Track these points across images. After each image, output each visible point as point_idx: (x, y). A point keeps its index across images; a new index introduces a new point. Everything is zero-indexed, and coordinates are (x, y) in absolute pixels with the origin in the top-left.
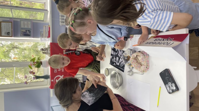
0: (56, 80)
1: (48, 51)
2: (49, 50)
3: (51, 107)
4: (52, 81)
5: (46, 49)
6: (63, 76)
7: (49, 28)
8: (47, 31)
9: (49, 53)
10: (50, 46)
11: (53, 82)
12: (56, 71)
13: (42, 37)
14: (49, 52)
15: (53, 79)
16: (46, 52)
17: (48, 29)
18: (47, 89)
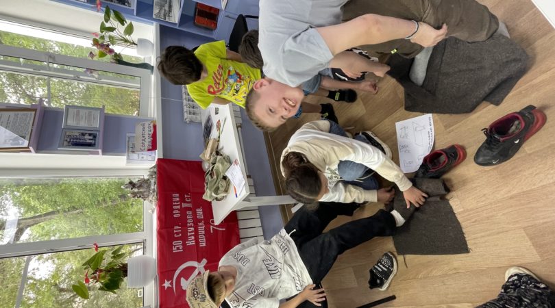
0: (183, 280)
1: (149, 186)
4: (167, 284)
6: (204, 261)
7: (155, 127)
8: (147, 136)
11: (170, 289)
12: (181, 247)
13: (133, 152)
15: (170, 278)
16: (145, 191)
17: (152, 128)
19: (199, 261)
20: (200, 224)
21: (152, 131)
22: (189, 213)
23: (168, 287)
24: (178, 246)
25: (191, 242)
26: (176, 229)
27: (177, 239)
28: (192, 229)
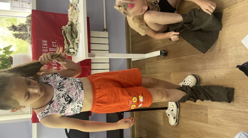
1: (26, 31)
2: (29, 29)
9: (30, 38)
10: (30, 18)
14: (29, 32)
16: (24, 34)
18: (26, 122)
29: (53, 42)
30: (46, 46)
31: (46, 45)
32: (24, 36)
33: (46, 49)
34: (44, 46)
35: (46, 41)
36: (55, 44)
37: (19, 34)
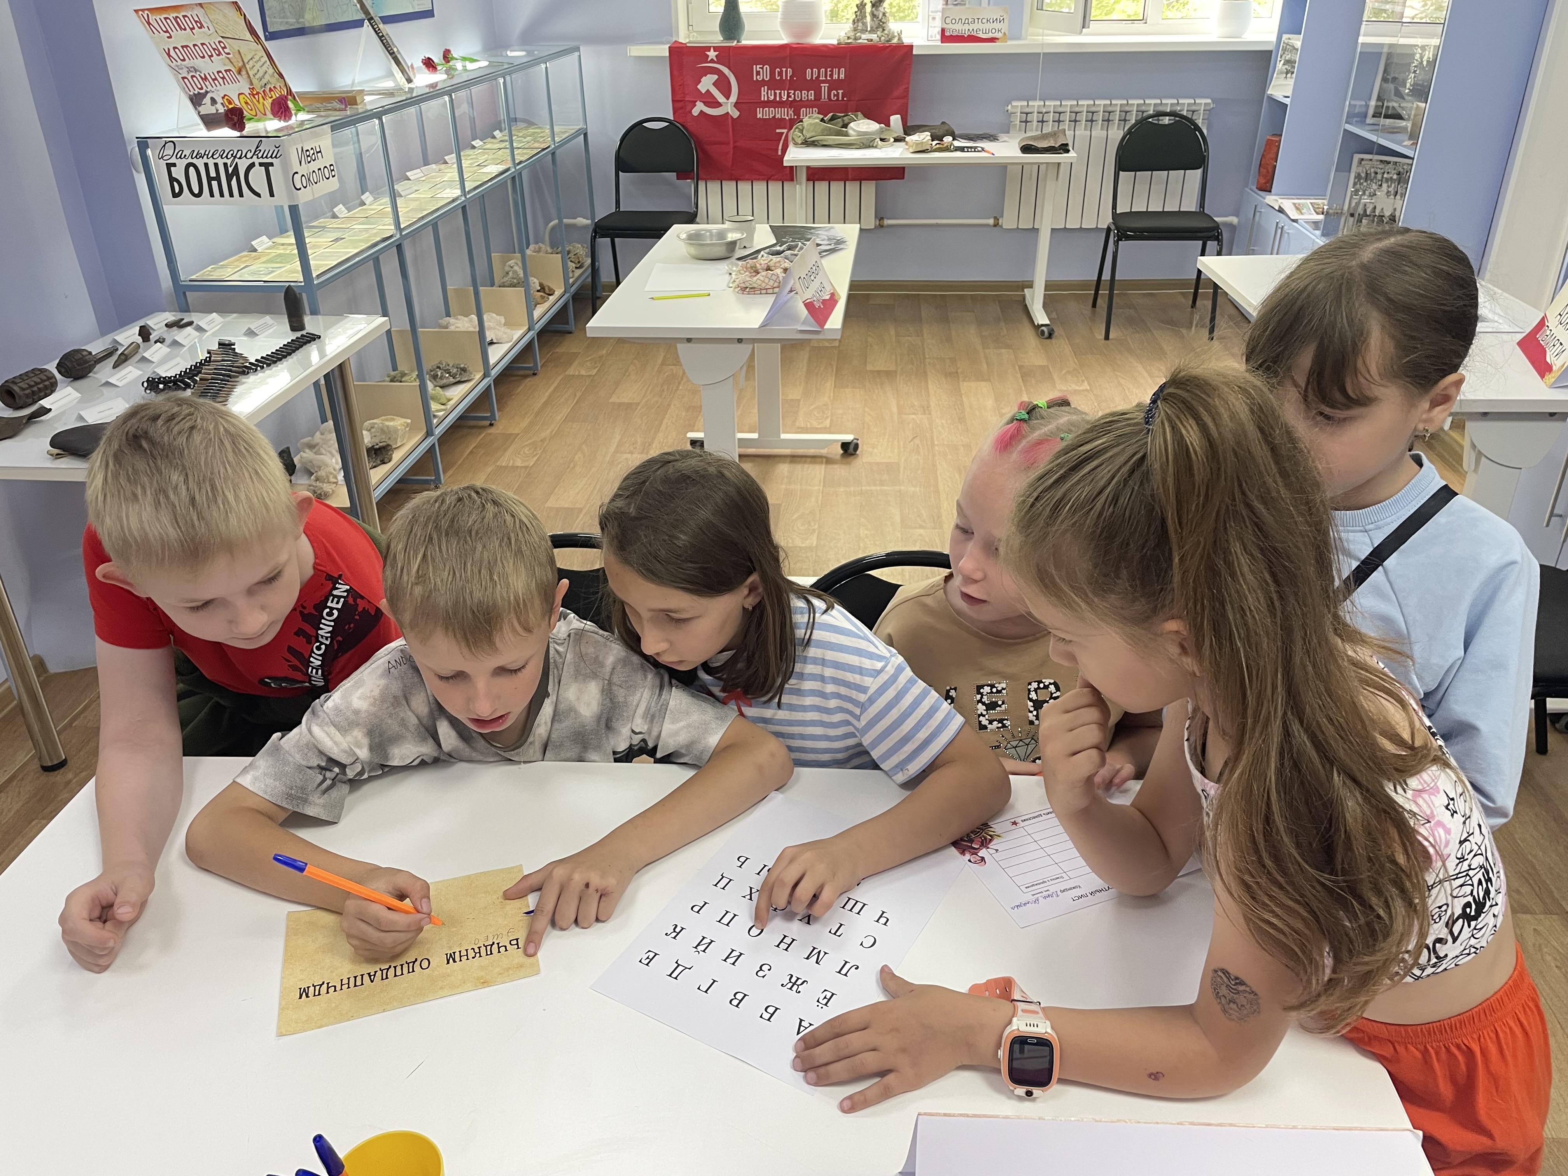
0: (716, 77)
1: (872, 31)
2: (874, 37)
3: (577, 49)
4: (712, 54)
5: (880, 24)
6: (735, 114)
7: (992, 40)
8: (975, 26)
9: (856, 39)
10: (895, 41)
11: (706, 58)
12: (760, 78)
14: (865, 38)
15: (719, 60)
16: (865, 24)
17: (990, 35)
18: (671, 29)
19: (736, 105)
20: (791, 112)
21: (984, 36)
22: (811, 95)
23: (708, 56)
24: (762, 72)
25: (765, 94)
26: (786, 71)
27: (772, 73)
28: (785, 98)
29: (840, 92)
30: (831, 76)
31: (835, 77)
32: (860, 24)
33: (826, 77)
34: (832, 71)
35: (842, 76)
36: (838, 98)
37: (865, 13)
